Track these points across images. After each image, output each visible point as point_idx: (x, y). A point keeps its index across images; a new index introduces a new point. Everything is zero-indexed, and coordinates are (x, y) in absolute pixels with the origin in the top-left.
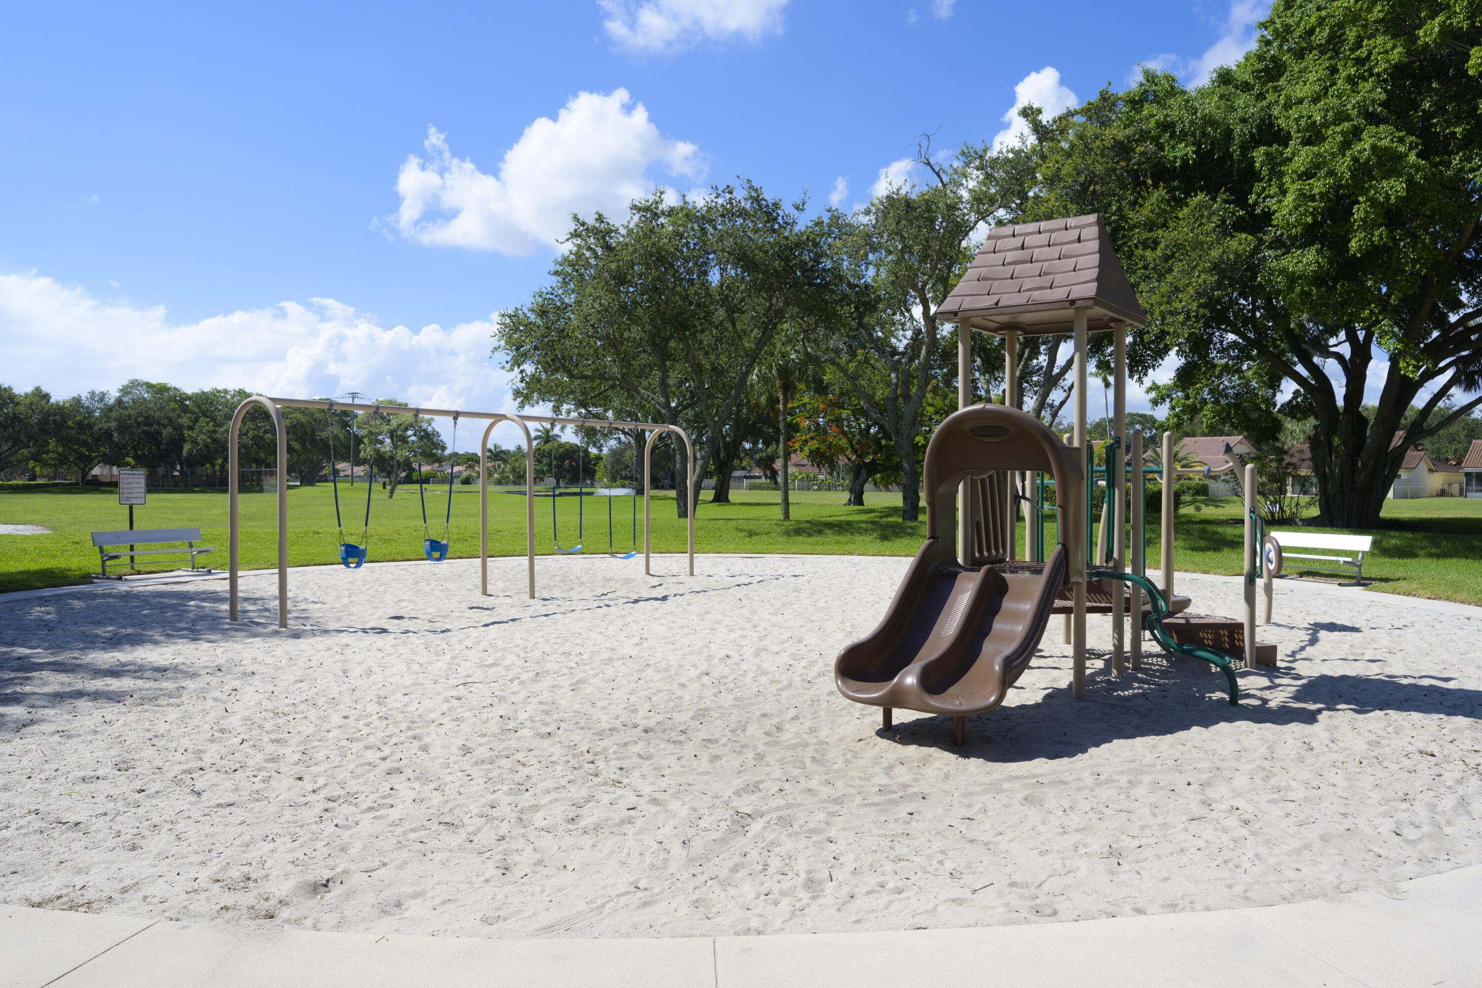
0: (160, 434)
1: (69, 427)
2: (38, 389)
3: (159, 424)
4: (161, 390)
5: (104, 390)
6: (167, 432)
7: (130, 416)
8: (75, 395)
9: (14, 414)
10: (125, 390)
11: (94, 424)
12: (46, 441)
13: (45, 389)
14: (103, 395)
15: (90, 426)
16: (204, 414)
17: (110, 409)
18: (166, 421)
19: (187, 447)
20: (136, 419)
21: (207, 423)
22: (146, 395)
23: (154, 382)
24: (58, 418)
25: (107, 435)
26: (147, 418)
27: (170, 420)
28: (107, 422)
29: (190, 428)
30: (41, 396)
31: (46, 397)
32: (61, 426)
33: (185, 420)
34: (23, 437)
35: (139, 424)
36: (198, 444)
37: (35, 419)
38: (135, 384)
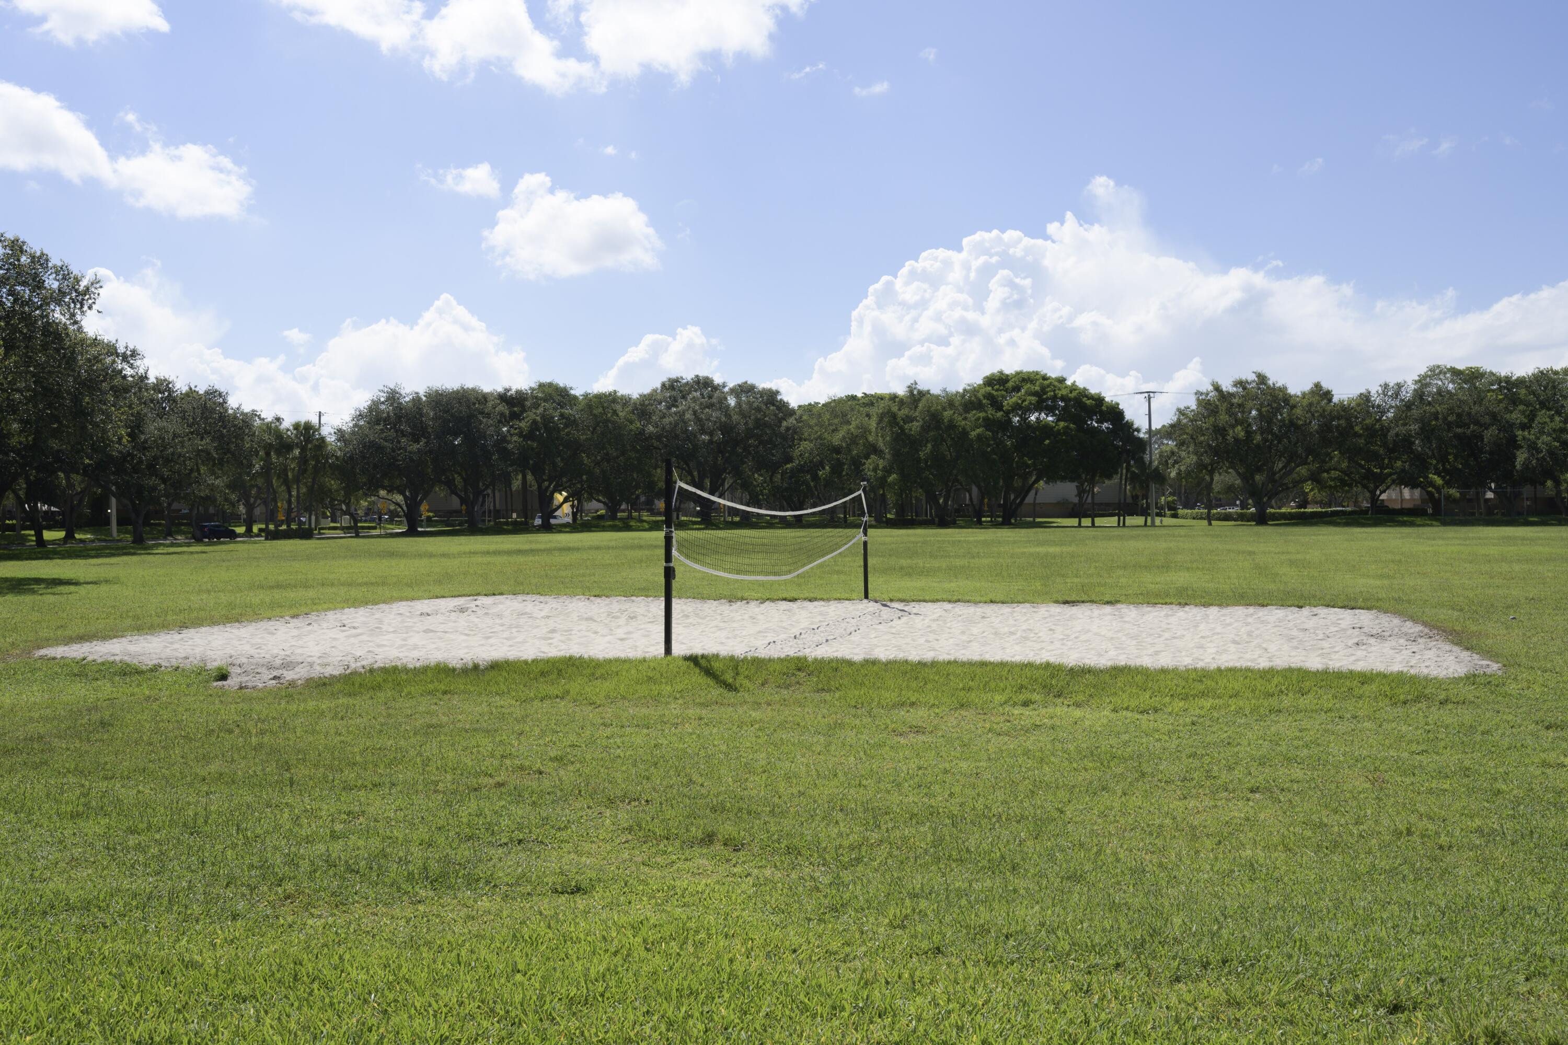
0: (1481, 438)
1: (1356, 435)
2: (1318, 386)
3: (1477, 423)
4: (1472, 376)
5: (1400, 380)
6: (1490, 434)
7: (1435, 416)
8: (1363, 391)
9: (1291, 421)
10: (1423, 382)
11: (1388, 429)
12: (1328, 454)
13: (1326, 385)
14: (1399, 386)
15: (1384, 431)
16: (1543, 405)
17: (1408, 405)
18: (1487, 419)
19: (1521, 457)
20: (1445, 419)
21: (1552, 418)
22: (1451, 386)
23: (1461, 366)
24: (1343, 422)
25: (1405, 443)
26: (1459, 416)
27: (1494, 416)
28: (1405, 425)
29: (1524, 427)
30: (1321, 394)
31: (1328, 395)
32: (1347, 432)
33: (1516, 416)
34: (1300, 450)
35: (1450, 425)
36: (1539, 451)
37: (1315, 426)
38: (1436, 372)
